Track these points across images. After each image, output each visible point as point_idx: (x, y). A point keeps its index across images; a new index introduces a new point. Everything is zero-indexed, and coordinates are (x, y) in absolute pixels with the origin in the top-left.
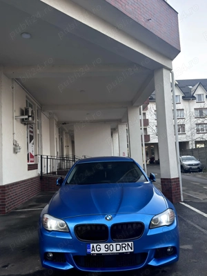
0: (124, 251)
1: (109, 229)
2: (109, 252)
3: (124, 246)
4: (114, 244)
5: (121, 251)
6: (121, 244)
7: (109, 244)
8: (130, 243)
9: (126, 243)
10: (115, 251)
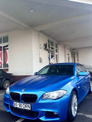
0: (26, 108)
1: (21, 96)
2: (20, 107)
3: (26, 106)
4: (22, 104)
5: (25, 108)
6: (25, 104)
7: (20, 104)
8: (29, 105)
9: (27, 105)
10: (22, 108)
